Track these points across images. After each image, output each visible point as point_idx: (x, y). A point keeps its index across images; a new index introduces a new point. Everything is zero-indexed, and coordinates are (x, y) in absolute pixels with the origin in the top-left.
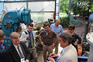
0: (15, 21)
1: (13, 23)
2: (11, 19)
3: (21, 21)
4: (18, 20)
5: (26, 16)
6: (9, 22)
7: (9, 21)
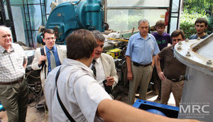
0: (70, 25)
1: (65, 30)
2: (63, 21)
3: (83, 25)
4: (76, 22)
5: (94, 14)
6: (59, 27)
7: (59, 25)
